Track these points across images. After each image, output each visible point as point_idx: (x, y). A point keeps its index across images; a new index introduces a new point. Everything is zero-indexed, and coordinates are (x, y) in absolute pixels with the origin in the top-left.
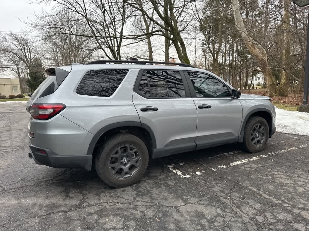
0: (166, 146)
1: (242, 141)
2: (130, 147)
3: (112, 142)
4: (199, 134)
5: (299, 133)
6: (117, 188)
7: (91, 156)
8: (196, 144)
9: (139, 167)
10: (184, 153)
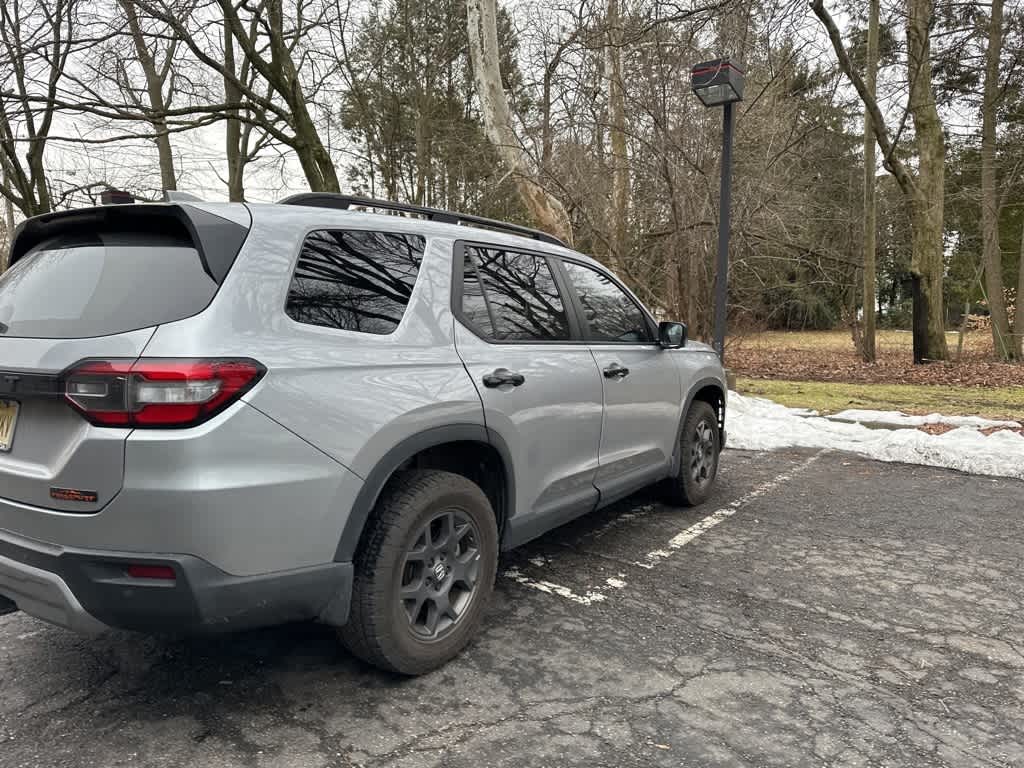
0: (540, 502)
1: (676, 475)
2: (455, 517)
3: (411, 503)
4: (605, 459)
5: (743, 444)
6: (416, 676)
7: (348, 566)
8: (599, 490)
9: (474, 588)
10: (572, 522)
